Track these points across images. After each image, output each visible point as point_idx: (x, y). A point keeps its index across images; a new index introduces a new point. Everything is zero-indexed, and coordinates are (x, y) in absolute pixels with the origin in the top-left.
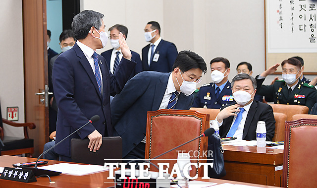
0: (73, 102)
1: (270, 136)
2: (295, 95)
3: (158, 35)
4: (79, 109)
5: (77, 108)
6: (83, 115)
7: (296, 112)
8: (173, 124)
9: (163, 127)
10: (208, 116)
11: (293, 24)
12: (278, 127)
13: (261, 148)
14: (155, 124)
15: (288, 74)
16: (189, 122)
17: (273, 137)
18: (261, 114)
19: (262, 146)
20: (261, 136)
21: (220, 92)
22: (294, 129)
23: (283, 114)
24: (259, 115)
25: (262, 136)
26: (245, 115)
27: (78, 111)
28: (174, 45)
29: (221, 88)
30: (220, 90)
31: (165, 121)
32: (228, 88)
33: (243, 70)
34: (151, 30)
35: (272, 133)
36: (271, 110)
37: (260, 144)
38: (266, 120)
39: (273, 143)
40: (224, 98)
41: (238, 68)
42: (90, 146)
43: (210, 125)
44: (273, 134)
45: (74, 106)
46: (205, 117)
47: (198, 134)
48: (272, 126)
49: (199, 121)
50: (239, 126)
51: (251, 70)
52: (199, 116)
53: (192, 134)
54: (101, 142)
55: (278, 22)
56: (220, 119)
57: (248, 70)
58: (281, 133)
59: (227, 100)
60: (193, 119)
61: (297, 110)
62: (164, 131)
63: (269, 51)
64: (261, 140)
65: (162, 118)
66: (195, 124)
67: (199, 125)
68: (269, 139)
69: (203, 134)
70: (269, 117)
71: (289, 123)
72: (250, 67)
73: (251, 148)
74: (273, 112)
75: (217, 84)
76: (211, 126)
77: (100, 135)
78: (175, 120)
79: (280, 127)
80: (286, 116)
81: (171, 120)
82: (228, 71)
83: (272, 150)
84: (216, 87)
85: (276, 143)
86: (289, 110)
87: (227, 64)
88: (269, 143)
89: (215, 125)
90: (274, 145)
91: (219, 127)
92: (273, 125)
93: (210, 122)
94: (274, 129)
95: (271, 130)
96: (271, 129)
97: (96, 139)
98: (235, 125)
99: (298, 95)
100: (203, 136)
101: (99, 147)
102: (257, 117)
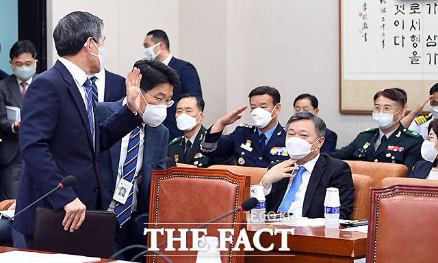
0: (47, 151)
1: (346, 211)
2: (389, 147)
3: (165, 51)
4: (54, 162)
5: (51, 160)
6: (59, 173)
7: (388, 173)
8: (192, 190)
9: (177, 196)
10: (248, 178)
11: (384, 34)
12: (359, 198)
13: (331, 230)
14: (164, 190)
15: (381, 113)
16: (219, 189)
17: (350, 213)
18: (332, 177)
19: (332, 227)
20: (331, 210)
21: (266, 141)
22: (385, 201)
23: (367, 177)
24: (329, 179)
25: (333, 211)
26: (306, 178)
27: (53, 166)
28: (192, 66)
29: (268, 135)
30: (266, 138)
31: (180, 187)
32: (279, 134)
33: (304, 107)
34: (153, 43)
35: (349, 206)
36: (349, 170)
37: (331, 224)
38: (339, 186)
39: (351, 222)
40: (274, 151)
41: (296, 105)
42: (66, 222)
43: (251, 193)
44: (352, 208)
45: (48, 156)
46: (244, 181)
47: (231, 207)
48: (348, 196)
49: (233, 186)
50: (298, 194)
51: (317, 107)
52: (234, 178)
53: (222, 207)
54: (83, 217)
55: (360, 32)
56: (267, 184)
57: (312, 107)
58: (364, 207)
59: (279, 154)
60: (224, 183)
61: (390, 171)
62: (178, 201)
63: (345, 77)
64: (331, 217)
65: (175, 182)
66: (228, 191)
67: (233, 192)
68: (345, 217)
69: (240, 207)
70: (344, 181)
71: (376, 191)
72: (315, 103)
73: (315, 229)
74: (350, 173)
75: (261, 130)
76: (252, 195)
77: (83, 207)
78: (195, 184)
79: (362, 197)
80: (372, 180)
81: (189, 184)
82: (277, 108)
83: (349, 233)
84: (260, 133)
85: (356, 222)
86: (378, 170)
87: (276, 97)
88: (343, 222)
89: (259, 193)
90: (352, 225)
91: (266, 197)
92: (350, 193)
93: (251, 188)
94: (353, 201)
95: (348, 202)
96: (348, 199)
97: (76, 212)
98: (291, 193)
99: (393, 147)
100: (239, 210)
101: (79, 224)
102: (325, 181)
